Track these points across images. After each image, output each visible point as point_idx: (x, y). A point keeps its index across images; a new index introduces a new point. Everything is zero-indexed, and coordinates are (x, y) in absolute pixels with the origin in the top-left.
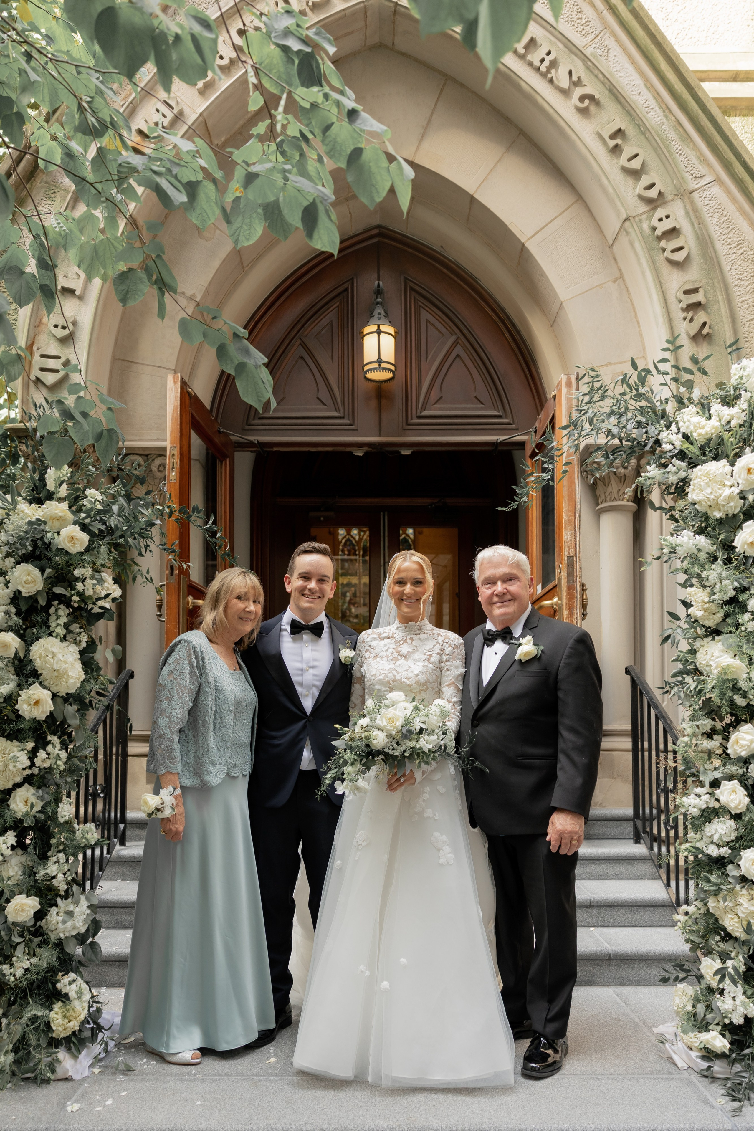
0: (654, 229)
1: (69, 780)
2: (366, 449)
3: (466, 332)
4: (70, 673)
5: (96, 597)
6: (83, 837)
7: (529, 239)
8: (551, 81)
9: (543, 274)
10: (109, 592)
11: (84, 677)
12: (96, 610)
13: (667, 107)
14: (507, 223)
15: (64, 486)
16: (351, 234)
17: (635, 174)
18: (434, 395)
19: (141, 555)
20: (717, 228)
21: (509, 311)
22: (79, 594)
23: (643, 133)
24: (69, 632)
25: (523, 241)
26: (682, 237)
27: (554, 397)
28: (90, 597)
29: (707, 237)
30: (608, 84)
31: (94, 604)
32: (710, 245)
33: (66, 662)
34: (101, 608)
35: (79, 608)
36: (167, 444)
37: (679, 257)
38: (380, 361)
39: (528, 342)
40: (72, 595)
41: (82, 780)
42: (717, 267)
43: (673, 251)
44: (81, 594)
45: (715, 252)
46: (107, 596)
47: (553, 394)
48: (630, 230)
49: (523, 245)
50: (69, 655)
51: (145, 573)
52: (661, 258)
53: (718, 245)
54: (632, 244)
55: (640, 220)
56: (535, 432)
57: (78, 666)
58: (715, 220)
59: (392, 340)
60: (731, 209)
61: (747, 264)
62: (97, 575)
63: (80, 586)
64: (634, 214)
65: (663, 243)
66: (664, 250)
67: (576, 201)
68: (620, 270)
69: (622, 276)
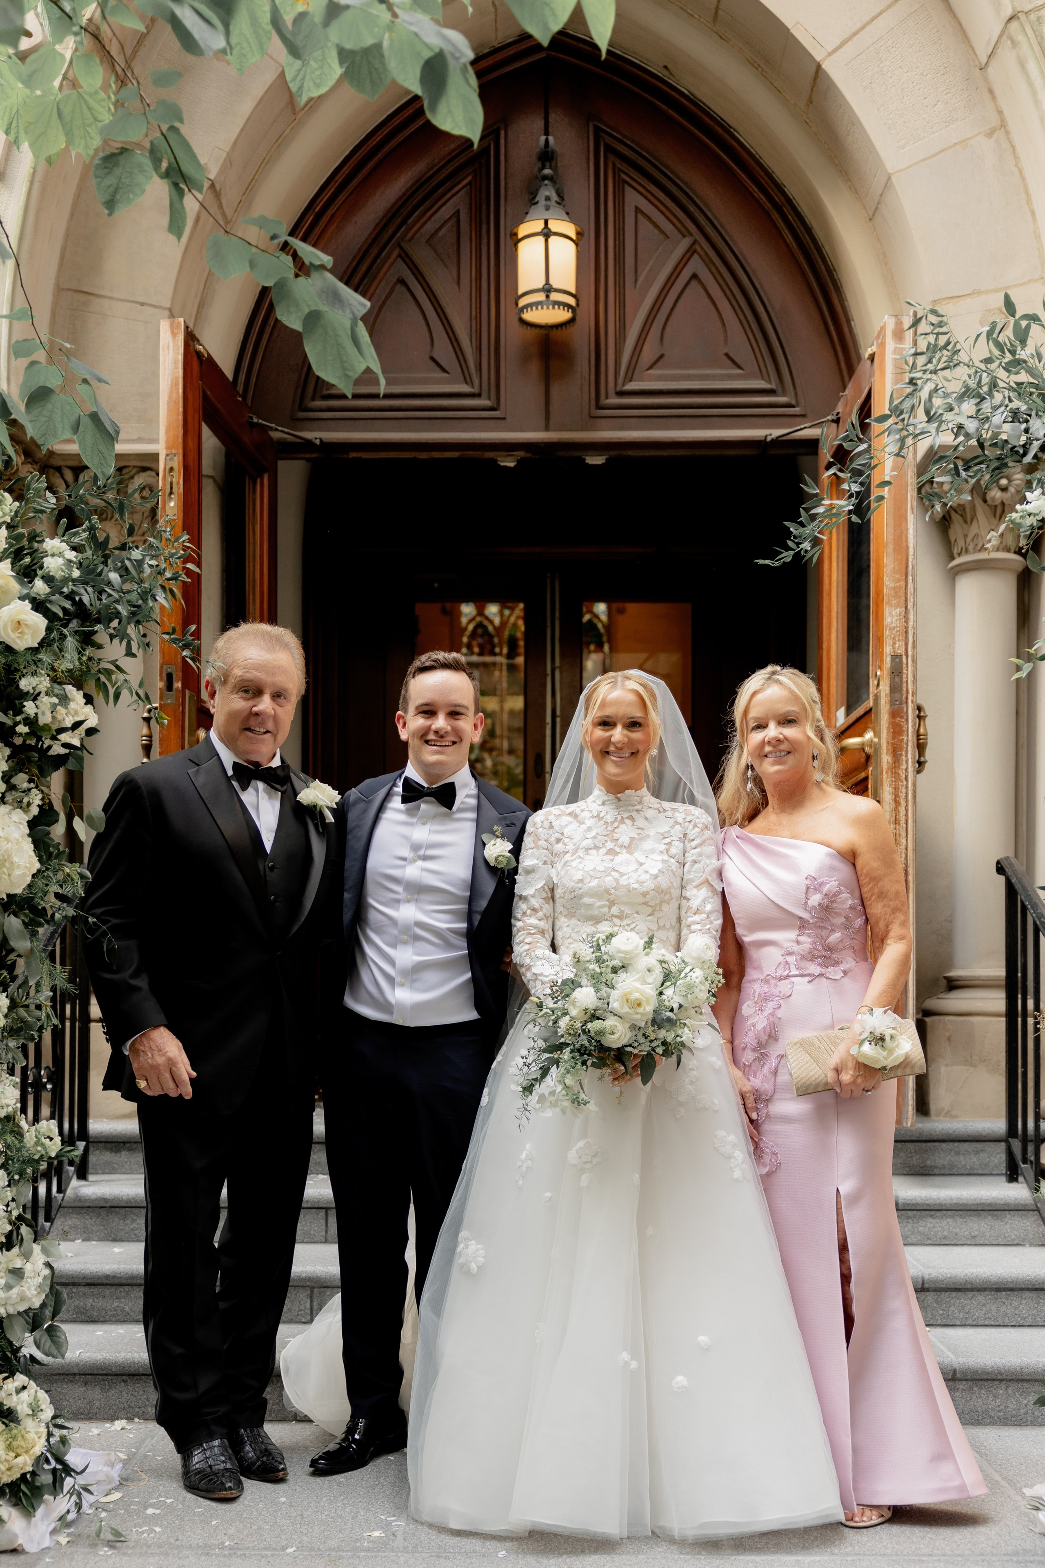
1: (12, 1044)
2: (521, 454)
3: (709, 229)
4: (16, 859)
5: (55, 727)
6: (38, 1143)
7: (829, 54)
9: (855, 121)
10: (78, 719)
11: (38, 865)
12: (57, 750)
14: (789, 27)
15: (4, 532)
16: (497, 46)
18: (649, 353)
19: (129, 653)
21: (792, 190)
22: (28, 721)
24: (11, 787)
25: (818, 58)
27: (872, 358)
28: (46, 727)
31: (54, 738)
33: (8, 840)
34: (65, 745)
35: (25, 747)
36: (162, 449)
38: (548, 290)
39: (827, 249)
40: (16, 724)
41: (31, 1047)
44: (30, 722)
46: (77, 725)
47: (870, 351)
48: (1019, 37)
49: (819, 66)
50: (13, 828)
51: (135, 686)
54: (1022, 63)
55: (1038, 19)
56: (837, 421)
57: (28, 846)
59: (571, 247)
62: (57, 689)
63: (30, 708)
64: (1028, 7)
68: (1000, 113)
69: (1003, 125)
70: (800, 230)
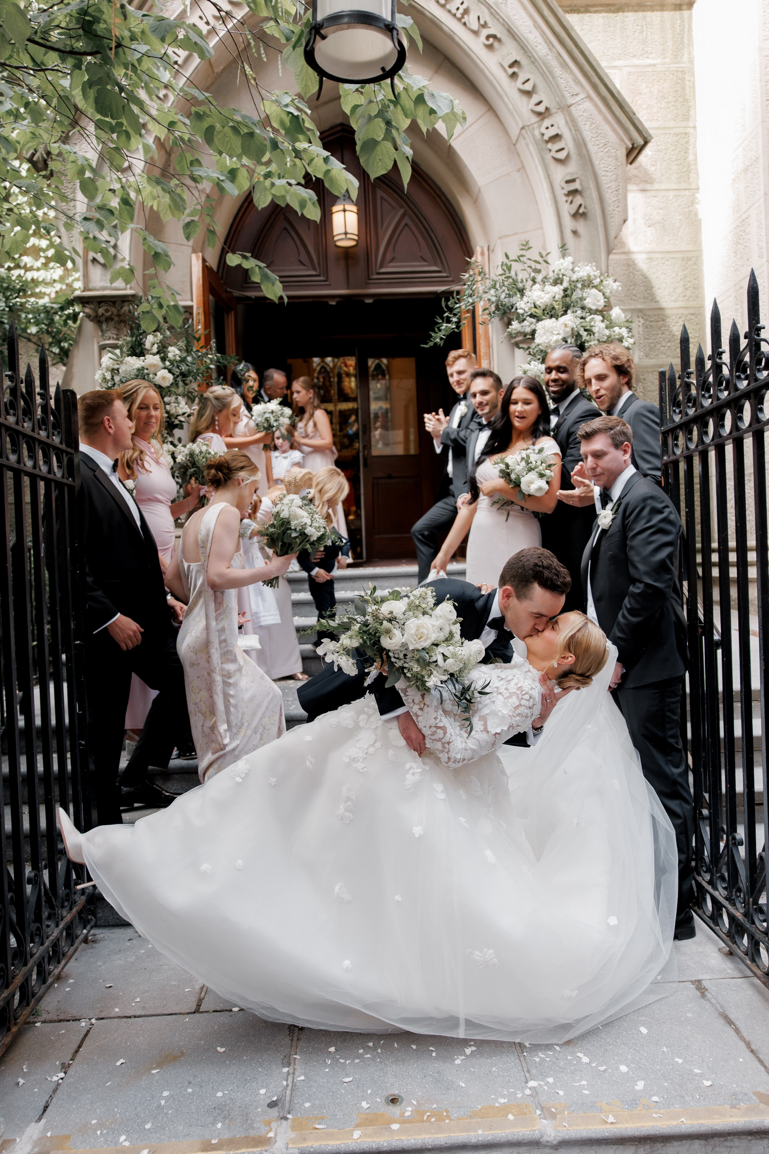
0: (543, 135)
2: (338, 299)
3: (411, 205)
7: (454, 139)
8: (465, 24)
9: (465, 166)
13: (551, 43)
15: (156, 346)
17: (528, 94)
18: (388, 257)
20: (589, 133)
23: (533, 63)
26: (563, 140)
29: (581, 141)
30: (506, 26)
32: (583, 146)
36: (194, 304)
37: (562, 155)
38: (346, 233)
42: (589, 163)
43: (558, 151)
45: (588, 151)
48: (526, 136)
49: (449, 145)
52: (548, 157)
53: (590, 146)
54: (527, 146)
55: (533, 129)
58: (587, 127)
59: (355, 216)
60: (599, 118)
61: (610, 159)
64: (528, 124)
65: (550, 145)
66: (550, 150)
67: (489, 110)
68: (522, 162)
69: (523, 167)
70: (448, 206)
